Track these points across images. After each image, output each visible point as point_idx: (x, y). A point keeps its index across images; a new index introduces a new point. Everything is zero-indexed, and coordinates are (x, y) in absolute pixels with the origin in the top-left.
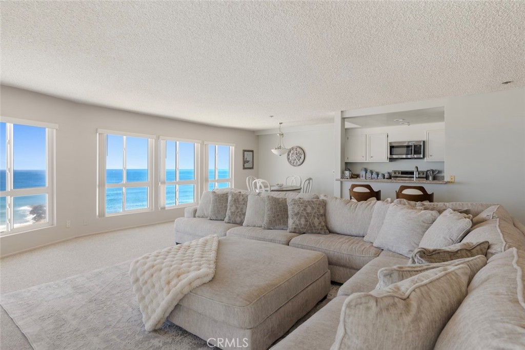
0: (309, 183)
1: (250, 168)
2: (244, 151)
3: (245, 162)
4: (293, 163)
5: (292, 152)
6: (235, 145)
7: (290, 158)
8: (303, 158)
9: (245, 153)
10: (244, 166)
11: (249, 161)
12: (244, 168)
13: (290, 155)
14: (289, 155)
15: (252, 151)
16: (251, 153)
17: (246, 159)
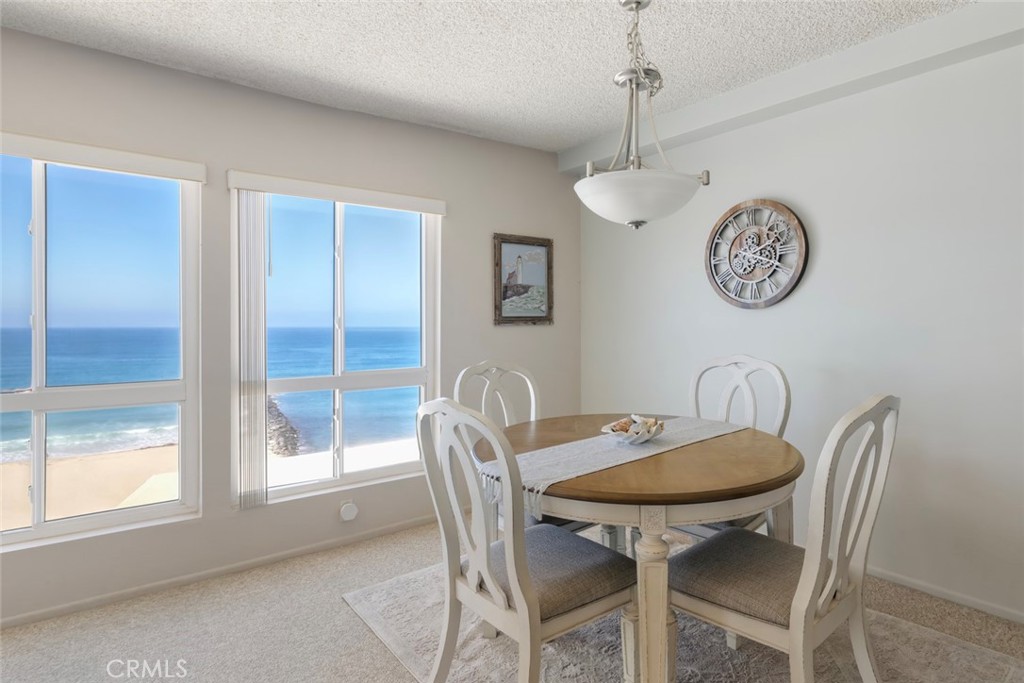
0: (876, 440)
1: (534, 320)
2: (501, 240)
3: (504, 290)
4: (739, 294)
5: (731, 233)
6: (442, 204)
7: (724, 268)
8: (794, 259)
9: (506, 248)
10: (498, 308)
11: (526, 289)
12: (501, 320)
13: (724, 250)
14: (713, 249)
15: (546, 244)
16: (541, 251)
17: (512, 275)
